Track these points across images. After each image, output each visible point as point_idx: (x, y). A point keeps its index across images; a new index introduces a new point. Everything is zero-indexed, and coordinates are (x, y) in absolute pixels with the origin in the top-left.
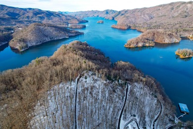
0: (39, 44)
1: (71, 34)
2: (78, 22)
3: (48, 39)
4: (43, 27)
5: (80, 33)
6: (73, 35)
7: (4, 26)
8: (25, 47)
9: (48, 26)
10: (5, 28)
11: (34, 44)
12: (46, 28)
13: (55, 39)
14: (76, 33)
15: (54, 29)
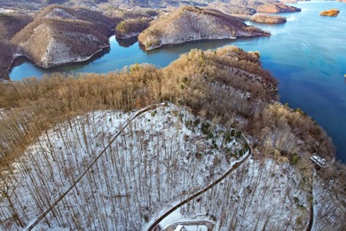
0: (179, 42)
1: (242, 34)
2: (275, 11)
3: (196, 37)
4: (196, 14)
5: (263, 32)
6: (246, 34)
7: (149, 9)
8: (155, 44)
9: (205, 13)
10: (147, 12)
11: (171, 41)
12: (201, 15)
13: (210, 38)
14: (255, 31)
15: (214, 19)
